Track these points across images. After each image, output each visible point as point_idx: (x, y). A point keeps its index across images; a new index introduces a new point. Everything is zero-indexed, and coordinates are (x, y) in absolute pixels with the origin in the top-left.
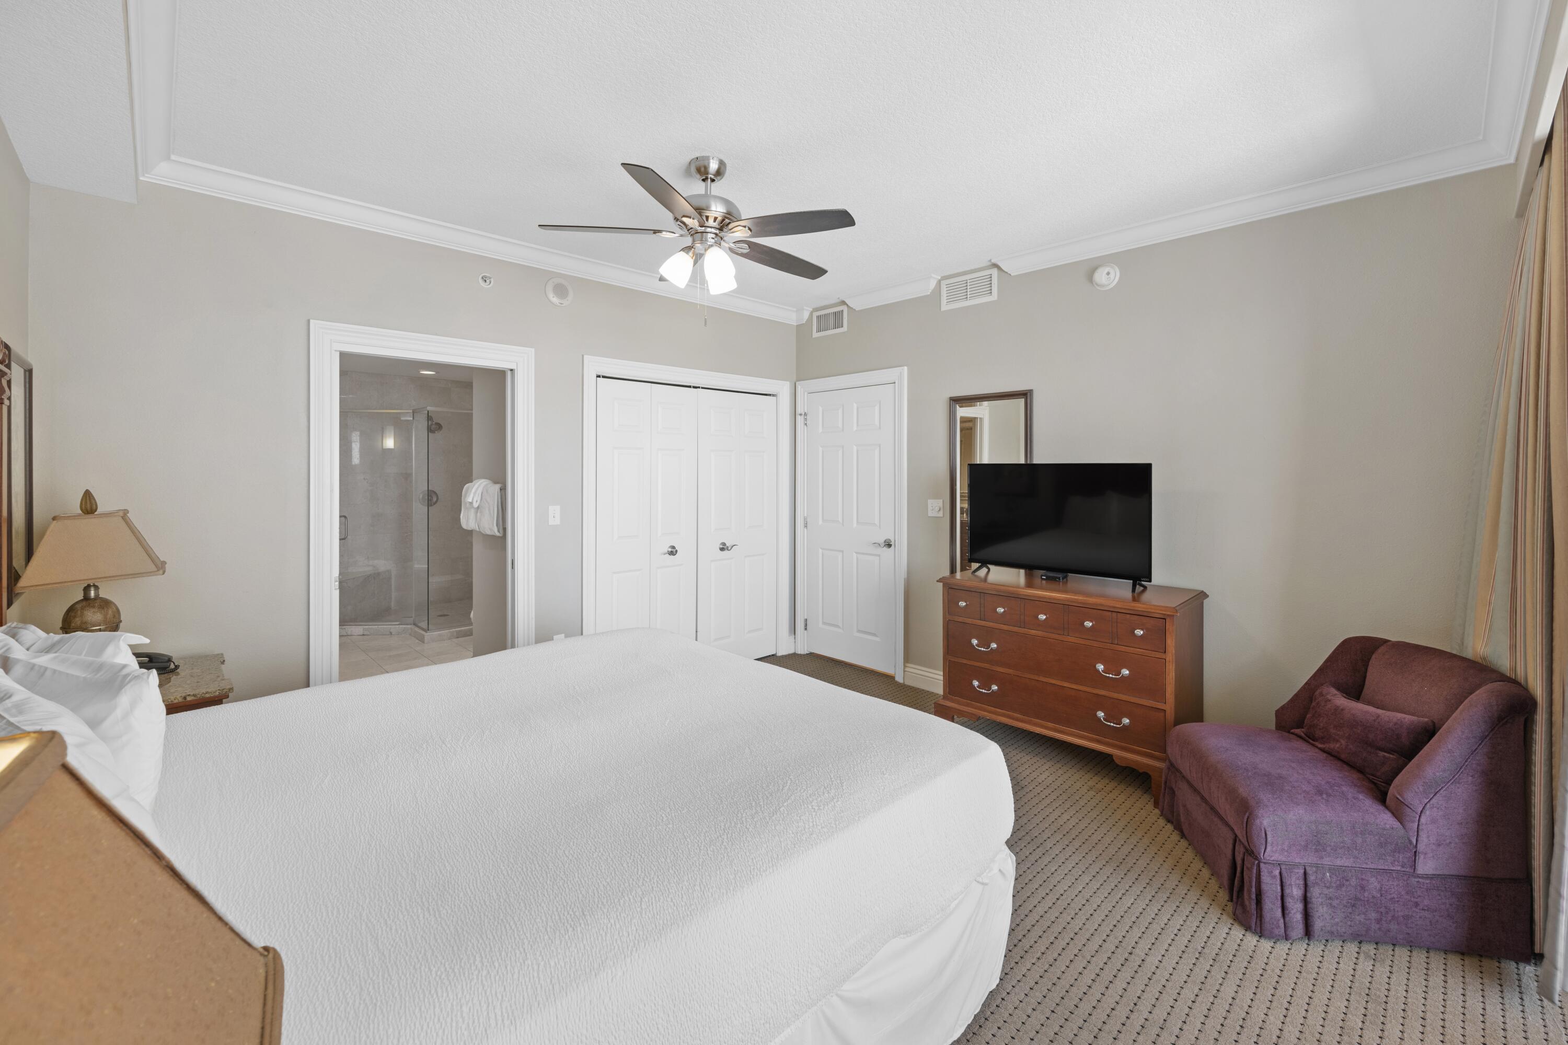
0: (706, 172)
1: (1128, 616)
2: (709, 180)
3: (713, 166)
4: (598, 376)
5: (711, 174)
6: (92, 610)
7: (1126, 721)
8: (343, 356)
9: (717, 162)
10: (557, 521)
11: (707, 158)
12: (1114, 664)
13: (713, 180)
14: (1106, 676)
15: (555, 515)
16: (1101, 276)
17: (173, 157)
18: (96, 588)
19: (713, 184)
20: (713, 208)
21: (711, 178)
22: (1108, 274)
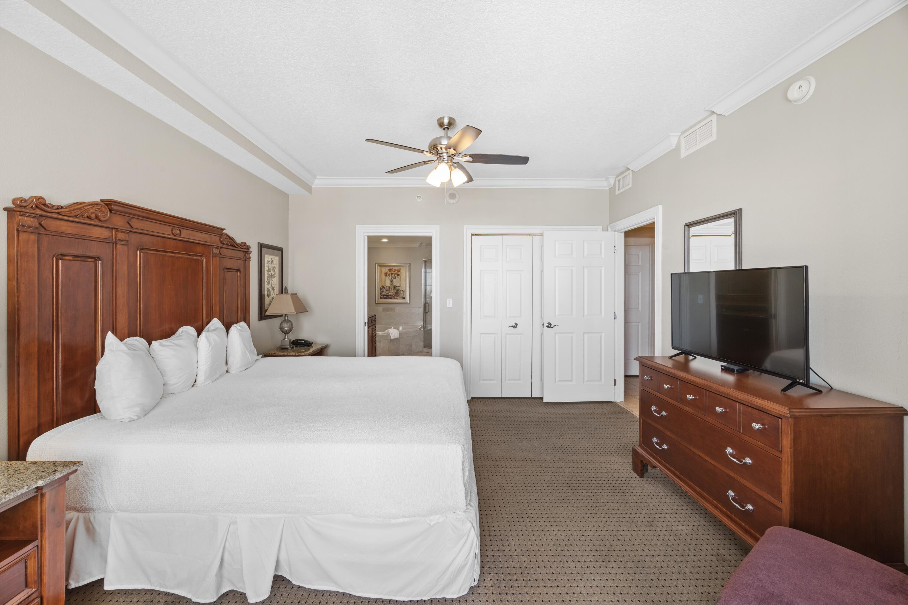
0: (444, 125)
1: (750, 409)
2: (446, 128)
3: (446, 121)
4: (472, 235)
5: (446, 126)
6: (285, 323)
7: (750, 507)
8: (369, 237)
9: (448, 119)
10: (451, 306)
11: (443, 118)
12: (741, 453)
13: (448, 129)
14: (731, 460)
15: (450, 303)
16: (794, 93)
17: (317, 177)
18: (287, 316)
19: (449, 131)
20: (443, 143)
21: (447, 128)
22: (800, 87)
